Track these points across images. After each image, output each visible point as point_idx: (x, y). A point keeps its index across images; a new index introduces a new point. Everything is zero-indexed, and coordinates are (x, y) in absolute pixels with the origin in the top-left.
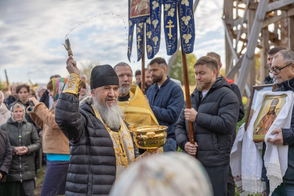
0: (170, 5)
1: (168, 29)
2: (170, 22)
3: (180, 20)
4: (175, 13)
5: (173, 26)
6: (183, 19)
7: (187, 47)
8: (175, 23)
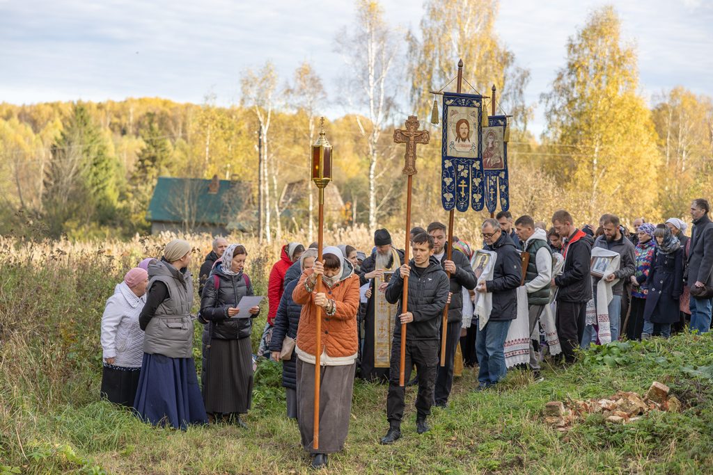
0: (463, 166)
1: (461, 188)
2: (463, 182)
3: (472, 181)
4: (468, 174)
5: (466, 186)
6: (475, 180)
7: (477, 205)
8: (467, 183)
